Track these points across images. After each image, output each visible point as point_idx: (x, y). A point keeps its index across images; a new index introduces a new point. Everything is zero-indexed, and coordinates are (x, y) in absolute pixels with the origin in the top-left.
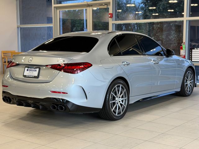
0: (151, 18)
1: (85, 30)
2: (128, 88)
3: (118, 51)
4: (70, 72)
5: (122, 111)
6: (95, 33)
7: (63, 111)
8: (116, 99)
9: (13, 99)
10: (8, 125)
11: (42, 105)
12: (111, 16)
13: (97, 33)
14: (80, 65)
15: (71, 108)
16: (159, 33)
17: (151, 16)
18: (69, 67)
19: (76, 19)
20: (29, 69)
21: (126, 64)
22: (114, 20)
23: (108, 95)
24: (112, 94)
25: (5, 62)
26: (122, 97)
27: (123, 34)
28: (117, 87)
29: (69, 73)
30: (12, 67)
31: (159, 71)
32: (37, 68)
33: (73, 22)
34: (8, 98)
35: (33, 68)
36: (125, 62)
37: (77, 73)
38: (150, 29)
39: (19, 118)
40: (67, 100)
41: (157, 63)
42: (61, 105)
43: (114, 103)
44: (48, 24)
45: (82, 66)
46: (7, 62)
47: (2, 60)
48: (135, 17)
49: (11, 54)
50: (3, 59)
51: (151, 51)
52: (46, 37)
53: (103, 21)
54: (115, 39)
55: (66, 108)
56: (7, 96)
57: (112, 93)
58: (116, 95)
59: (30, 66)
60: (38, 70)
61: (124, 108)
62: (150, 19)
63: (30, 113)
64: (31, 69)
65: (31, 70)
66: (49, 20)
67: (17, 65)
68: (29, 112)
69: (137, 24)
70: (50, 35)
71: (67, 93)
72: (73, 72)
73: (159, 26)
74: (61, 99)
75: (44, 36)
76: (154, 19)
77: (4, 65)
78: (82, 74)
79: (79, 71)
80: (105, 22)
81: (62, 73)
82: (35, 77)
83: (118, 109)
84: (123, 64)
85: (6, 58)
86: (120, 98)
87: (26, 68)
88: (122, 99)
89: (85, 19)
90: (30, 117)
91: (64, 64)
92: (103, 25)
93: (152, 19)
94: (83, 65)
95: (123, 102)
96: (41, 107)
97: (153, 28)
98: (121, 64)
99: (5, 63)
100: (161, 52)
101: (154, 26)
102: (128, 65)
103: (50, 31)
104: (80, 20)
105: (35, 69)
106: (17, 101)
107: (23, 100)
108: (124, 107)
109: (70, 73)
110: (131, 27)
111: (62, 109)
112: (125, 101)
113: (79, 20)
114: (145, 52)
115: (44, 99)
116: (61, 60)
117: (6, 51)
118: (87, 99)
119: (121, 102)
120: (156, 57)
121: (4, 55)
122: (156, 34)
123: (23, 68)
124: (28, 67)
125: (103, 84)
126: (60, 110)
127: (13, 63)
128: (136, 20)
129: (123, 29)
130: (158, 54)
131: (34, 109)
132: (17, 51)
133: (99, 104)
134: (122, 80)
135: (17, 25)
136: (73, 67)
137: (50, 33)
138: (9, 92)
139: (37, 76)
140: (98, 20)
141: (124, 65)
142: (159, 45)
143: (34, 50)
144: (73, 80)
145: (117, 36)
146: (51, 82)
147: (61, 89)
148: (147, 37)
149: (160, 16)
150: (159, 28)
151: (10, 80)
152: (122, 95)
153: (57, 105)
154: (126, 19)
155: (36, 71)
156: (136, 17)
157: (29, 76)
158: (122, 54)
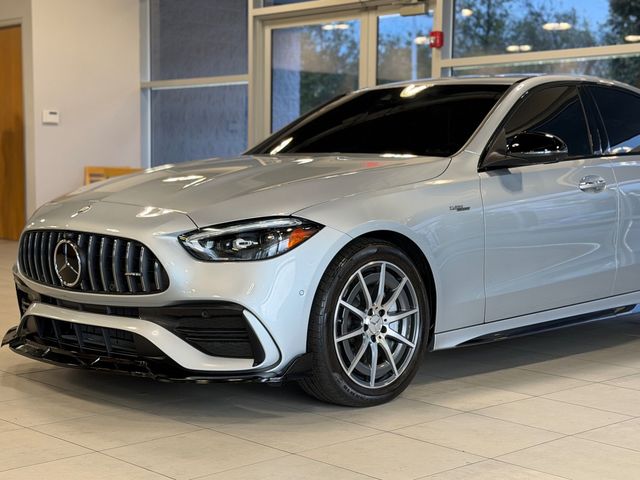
22: (447, 57)
75: (234, 122)
117: (99, 168)
121: (92, 181)
132: (137, 165)
135: (142, 83)
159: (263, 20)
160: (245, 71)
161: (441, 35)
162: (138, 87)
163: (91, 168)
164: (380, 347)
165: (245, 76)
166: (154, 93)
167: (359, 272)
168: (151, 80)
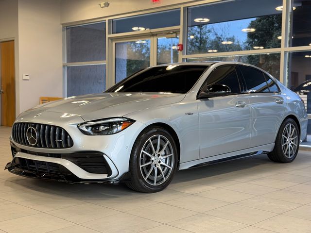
159: (112, 39)
160: (105, 59)
161: (182, 45)
162: (62, 65)
164: (158, 169)
166: (68, 68)
167: (150, 139)
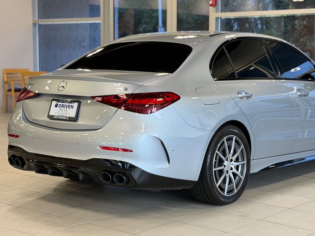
0: (290, 7)
1: (159, 29)
2: (247, 143)
3: (229, 70)
4: (138, 110)
5: (236, 187)
6: (183, 36)
7: (122, 184)
8: (225, 164)
9: (28, 160)
10: (20, 209)
11: (83, 173)
12: (213, 3)
13: (188, 35)
14: (157, 98)
15: (138, 179)
16: (305, 37)
17: (291, 3)
18: (136, 101)
19: (143, 8)
20: (59, 103)
21: (245, 97)
22: (218, 12)
23: (209, 156)
24: (217, 154)
25: (10, 90)
26: (237, 160)
27: (237, 38)
28: (227, 140)
29: (135, 112)
30: (27, 100)
31: (307, 110)
32: (74, 102)
33: (138, 14)
34: (18, 159)
35: (67, 102)
36: (243, 91)
37: (151, 112)
38: (287, 28)
39: (38, 197)
40: (130, 164)
41: (305, 96)
42: (119, 172)
43: (221, 172)
44: (91, 18)
45: (161, 99)
46: (13, 90)
47: (4, 86)
48: (259, 4)
49: (20, 75)
50: (6, 85)
51: (292, 70)
52: (86, 43)
53: (194, 13)
54: (224, 47)
55: (130, 179)
56: (18, 154)
57: (217, 151)
58: (225, 155)
59: (61, 99)
60: (76, 105)
61: (240, 181)
62: (288, 9)
63: (58, 187)
64: (64, 104)
65: (63, 106)
66: (94, 11)
67: (37, 96)
68: (58, 185)
69: (261, 18)
70: (95, 40)
71: (131, 151)
72: (142, 110)
73: (305, 23)
74: (120, 162)
75: (83, 41)
76: (296, 9)
77: (7, 95)
78: (161, 115)
79: (154, 109)
80: (199, 16)
81: (122, 111)
82: (71, 119)
83: (229, 184)
84: (240, 95)
85: (12, 83)
86: (233, 162)
87: (53, 102)
88: (237, 164)
89: (160, 8)
90: (60, 196)
91: (127, 95)
92: (195, 21)
93: (291, 9)
94: (163, 97)
95: (237, 169)
96: (81, 177)
97: (293, 27)
98: (234, 95)
99: (9, 93)
100: (312, 74)
101: (297, 22)
102: (248, 97)
103: (95, 31)
104: (151, 10)
105: (71, 104)
106: (35, 165)
107: (47, 163)
108: (241, 179)
109: (138, 112)
110: (250, 26)
111: (121, 180)
112: (243, 167)
113: (148, 10)
114: (282, 73)
115: (87, 161)
116: (120, 86)
117: (12, 70)
118: (169, 163)
119: (234, 170)
120: (302, 83)
121: (7, 77)
122: (299, 39)
123: (48, 101)
124: (58, 101)
125: (200, 133)
126: (119, 184)
127: (29, 92)
128: (259, 10)
129: (234, 29)
130: (306, 77)
131: (67, 181)
132: (31, 70)
133: (192, 173)
134: (237, 126)
135: (33, 21)
136: (143, 101)
137: (94, 36)
138: (20, 146)
139: (74, 116)
140: (185, 11)
141: (241, 98)
142: (307, 59)
143: (69, 68)
144: (144, 126)
145: (228, 41)
146: (100, 130)
147: (120, 144)
148: (283, 43)
149: (307, 3)
150: (305, 26)
151: (23, 124)
152: (236, 156)
153: (113, 174)
154: (240, 9)
155: (72, 107)
156: (260, 6)
157: (60, 118)
158: (237, 77)
163: (7, 70)
165: (99, 18)
168: (38, 19)
